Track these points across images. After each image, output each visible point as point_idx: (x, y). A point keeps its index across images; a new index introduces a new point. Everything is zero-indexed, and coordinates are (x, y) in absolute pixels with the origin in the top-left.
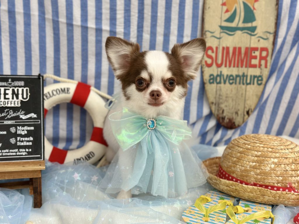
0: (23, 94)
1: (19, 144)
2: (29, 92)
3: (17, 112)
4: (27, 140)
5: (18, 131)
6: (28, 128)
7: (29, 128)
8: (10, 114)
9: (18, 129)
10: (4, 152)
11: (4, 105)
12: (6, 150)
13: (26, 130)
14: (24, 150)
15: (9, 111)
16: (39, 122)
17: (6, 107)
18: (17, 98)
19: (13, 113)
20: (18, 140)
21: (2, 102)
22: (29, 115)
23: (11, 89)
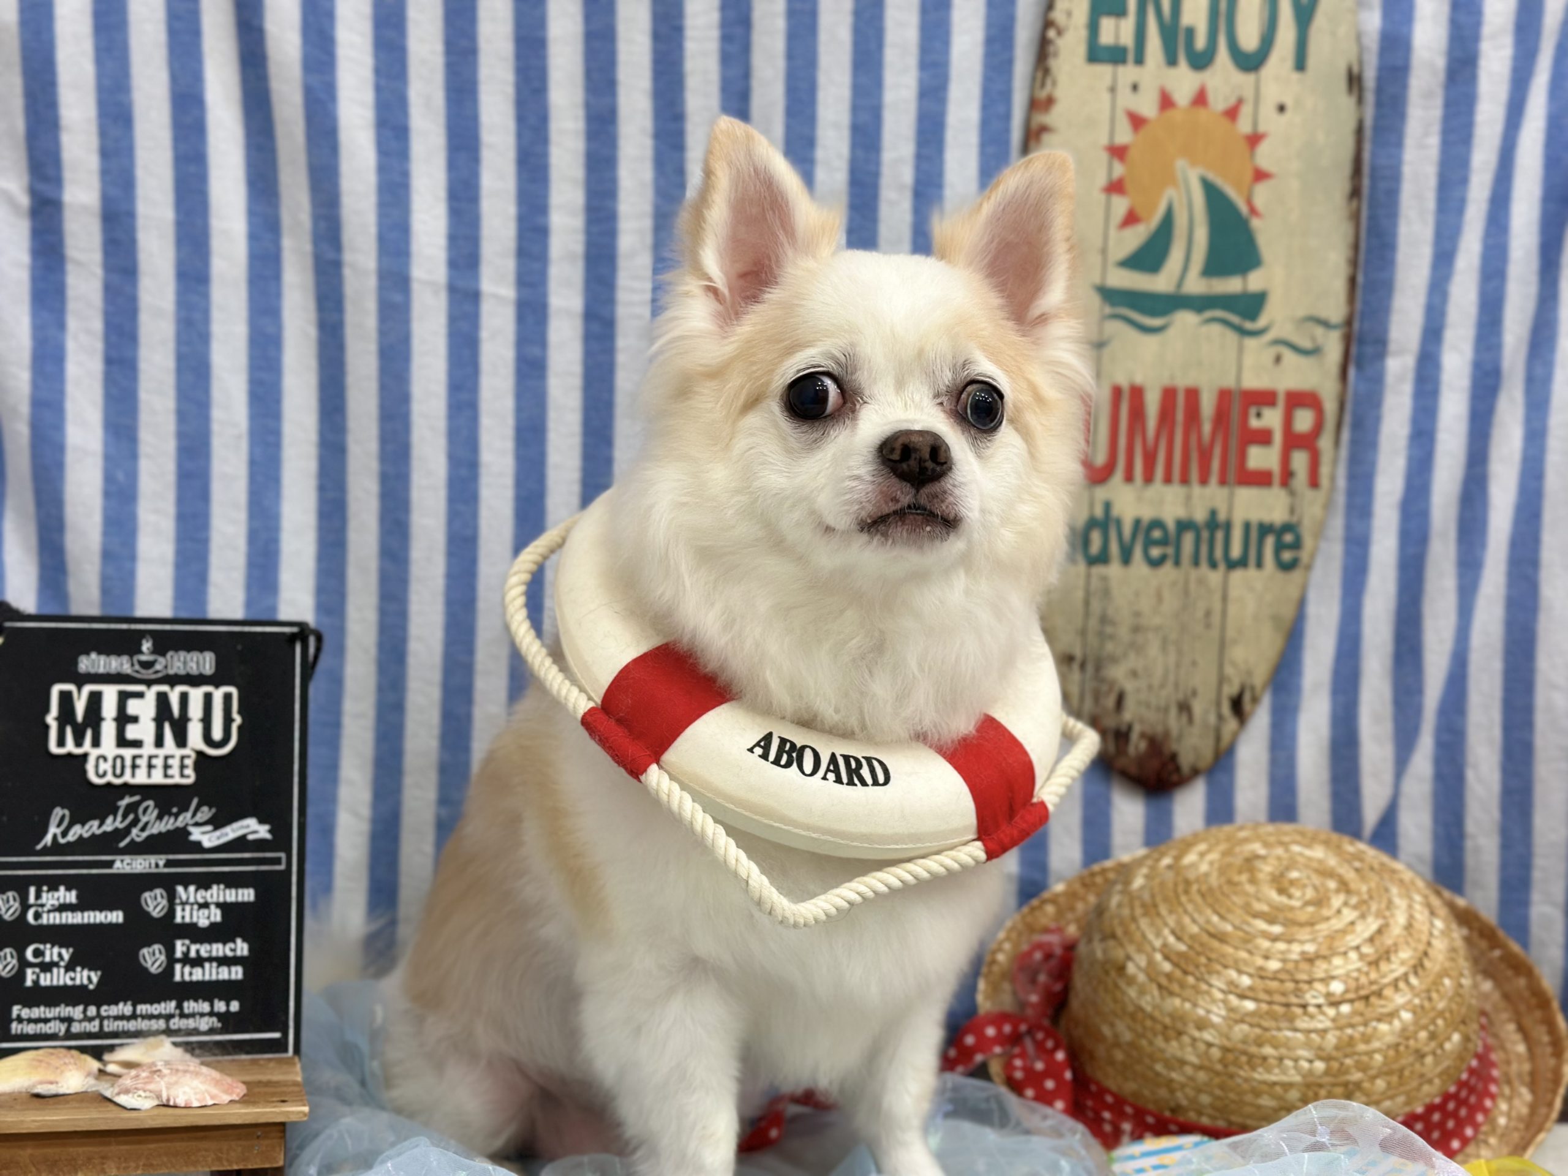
0: (207, 720)
1: (181, 973)
2: (240, 712)
3: (175, 810)
4: (221, 954)
5: (179, 909)
6: (228, 891)
7: (232, 896)
8: (144, 819)
9: (178, 901)
10: (108, 1017)
11: (115, 775)
12: (121, 1005)
13: (218, 905)
14: (205, 1007)
15: (137, 804)
16: (278, 861)
17: (126, 785)
18: (181, 740)
19: (160, 817)
20: (179, 954)
21: (105, 759)
22: (235, 825)
23: (151, 693)
